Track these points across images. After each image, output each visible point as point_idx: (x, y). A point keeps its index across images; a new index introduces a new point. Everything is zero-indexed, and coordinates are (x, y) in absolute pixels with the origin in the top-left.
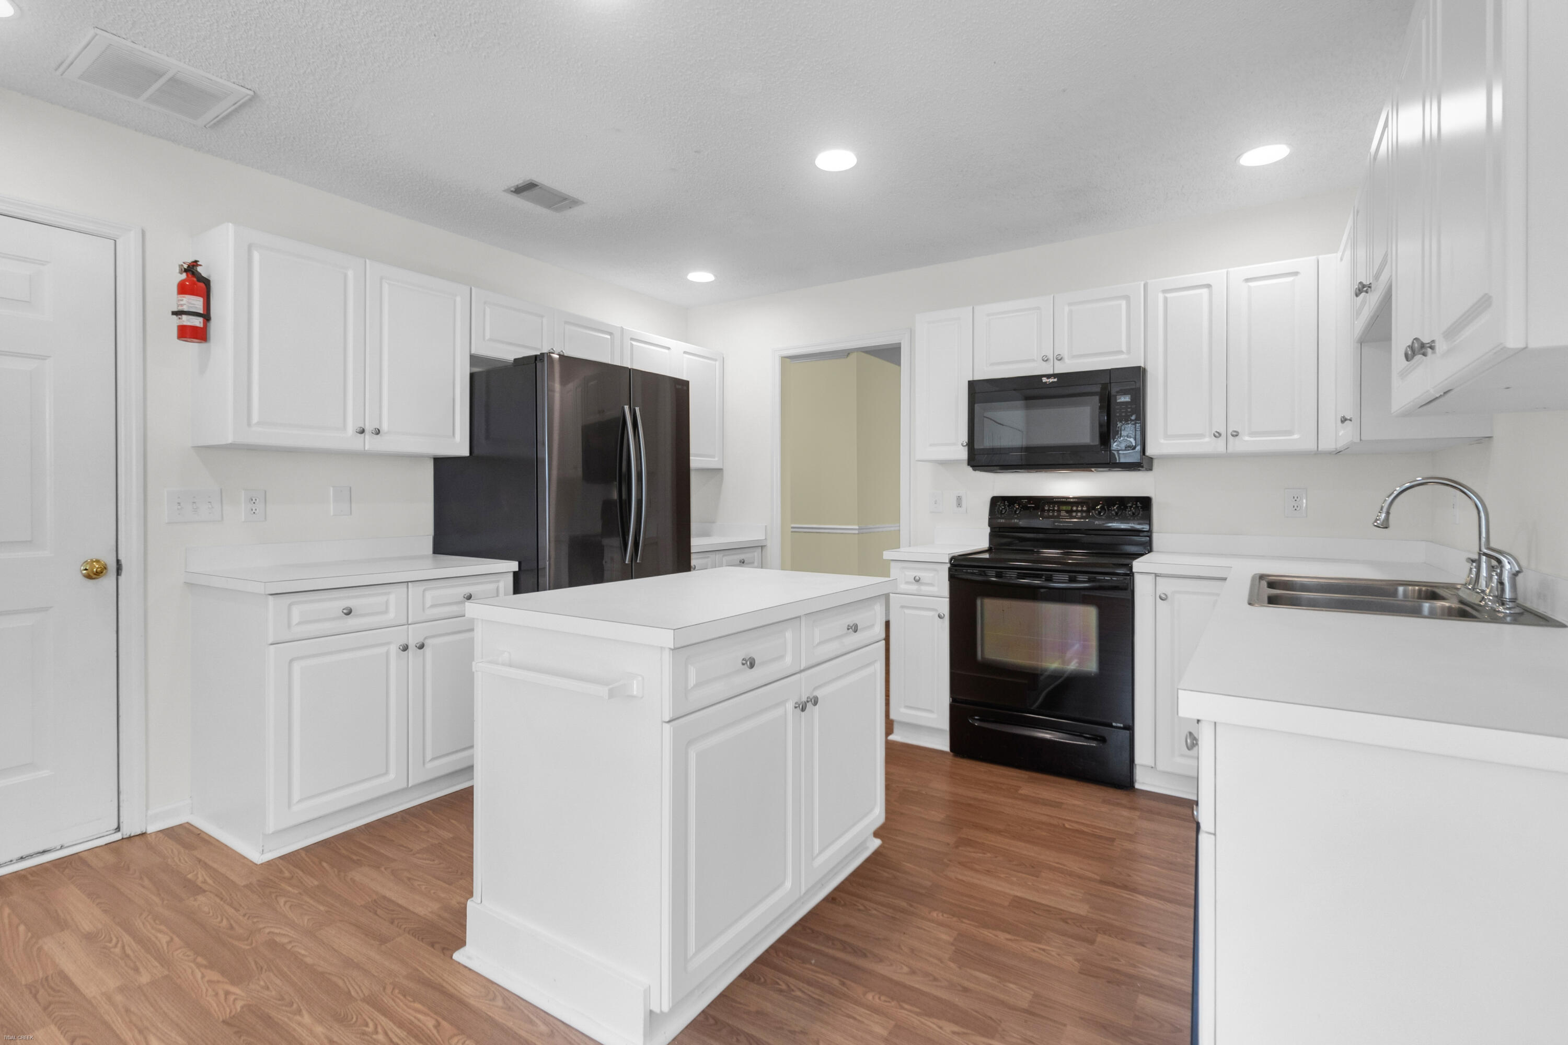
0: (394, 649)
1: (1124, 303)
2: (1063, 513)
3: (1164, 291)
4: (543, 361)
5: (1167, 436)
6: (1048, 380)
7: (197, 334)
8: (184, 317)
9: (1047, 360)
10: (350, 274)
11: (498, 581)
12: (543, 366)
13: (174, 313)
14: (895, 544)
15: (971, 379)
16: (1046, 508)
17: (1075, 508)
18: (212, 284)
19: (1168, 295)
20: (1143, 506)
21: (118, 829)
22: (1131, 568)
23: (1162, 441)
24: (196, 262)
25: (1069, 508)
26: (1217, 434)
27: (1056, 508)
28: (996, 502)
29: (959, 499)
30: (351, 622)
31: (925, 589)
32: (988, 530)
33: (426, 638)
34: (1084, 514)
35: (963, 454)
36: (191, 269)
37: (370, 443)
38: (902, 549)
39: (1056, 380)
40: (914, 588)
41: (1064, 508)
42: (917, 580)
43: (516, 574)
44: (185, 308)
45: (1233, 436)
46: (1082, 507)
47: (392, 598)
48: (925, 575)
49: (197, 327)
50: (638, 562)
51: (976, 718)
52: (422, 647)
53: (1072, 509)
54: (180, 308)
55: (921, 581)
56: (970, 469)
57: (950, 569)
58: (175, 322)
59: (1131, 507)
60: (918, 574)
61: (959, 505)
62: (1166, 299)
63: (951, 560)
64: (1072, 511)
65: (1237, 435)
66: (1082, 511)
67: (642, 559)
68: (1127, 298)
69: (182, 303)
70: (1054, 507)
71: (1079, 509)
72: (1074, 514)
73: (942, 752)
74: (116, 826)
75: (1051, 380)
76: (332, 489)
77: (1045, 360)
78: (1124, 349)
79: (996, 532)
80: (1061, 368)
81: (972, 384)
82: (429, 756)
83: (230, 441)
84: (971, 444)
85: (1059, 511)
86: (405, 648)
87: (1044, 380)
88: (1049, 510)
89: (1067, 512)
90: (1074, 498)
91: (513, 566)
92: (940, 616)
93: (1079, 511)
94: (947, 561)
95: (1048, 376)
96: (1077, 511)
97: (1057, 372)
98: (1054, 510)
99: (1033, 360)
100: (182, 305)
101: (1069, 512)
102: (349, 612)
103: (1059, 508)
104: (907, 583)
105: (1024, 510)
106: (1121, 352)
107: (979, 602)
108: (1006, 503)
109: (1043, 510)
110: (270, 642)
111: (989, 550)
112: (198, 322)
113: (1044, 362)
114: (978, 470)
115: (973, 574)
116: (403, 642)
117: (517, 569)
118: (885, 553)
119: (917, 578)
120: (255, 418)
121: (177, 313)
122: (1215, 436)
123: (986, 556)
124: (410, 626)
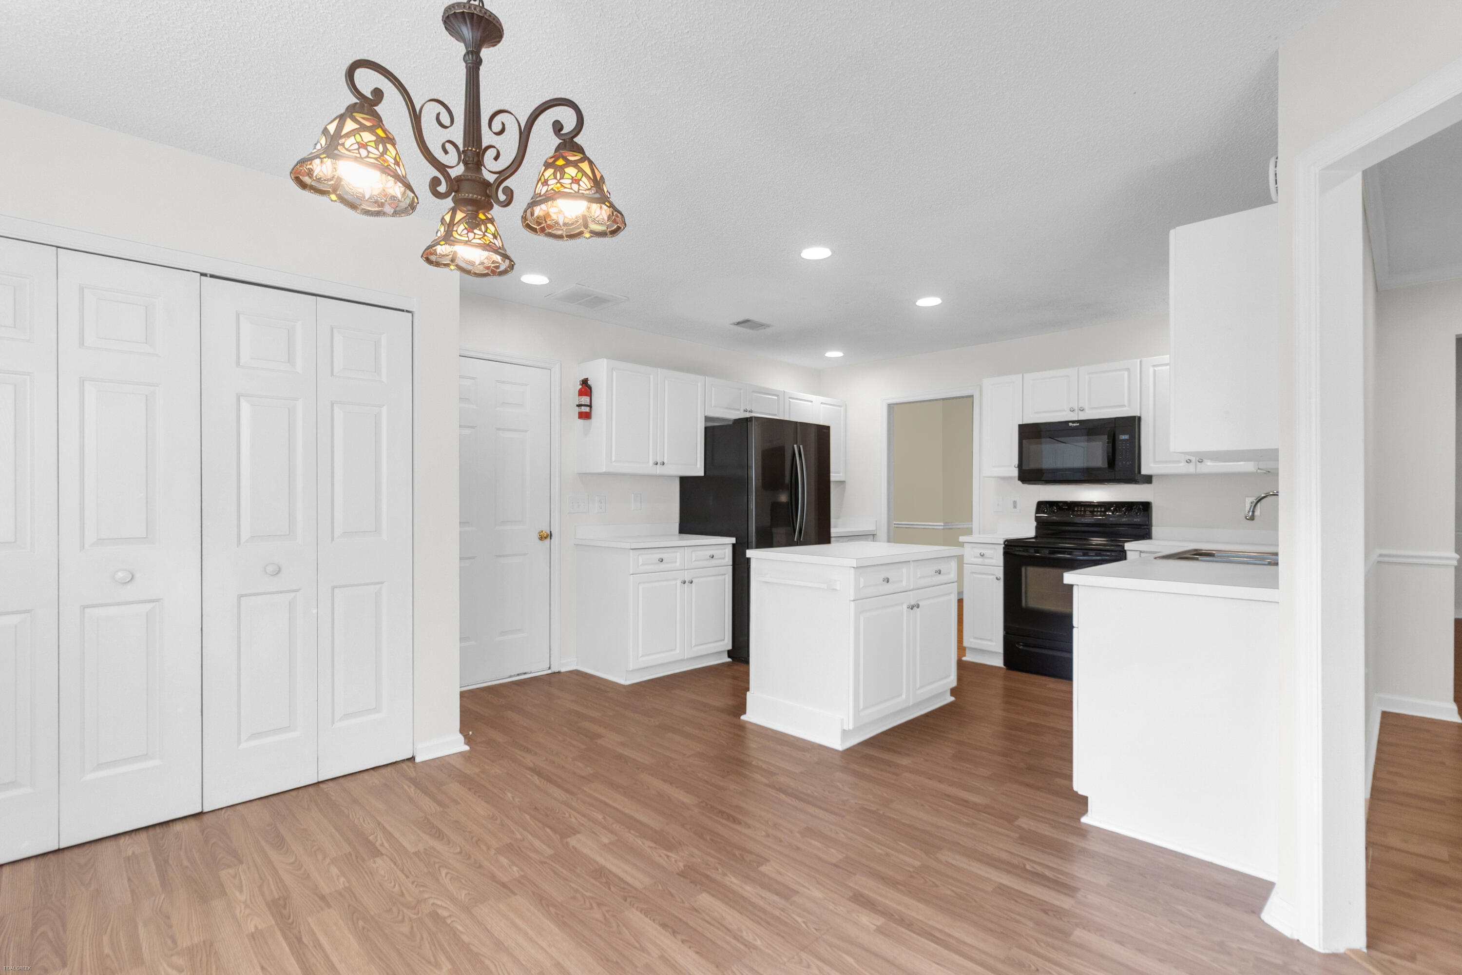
0: (679, 582)
1: (1126, 373)
2: (1088, 513)
3: (1154, 366)
4: (752, 421)
5: (1155, 462)
6: (1073, 425)
7: (585, 416)
8: (583, 407)
9: (1073, 410)
10: (651, 377)
11: (725, 549)
12: (752, 424)
13: (578, 406)
14: (969, 532)
15: (1021, 423)
16: (1076, 509)
17: (1096, 509)
18: (592, 389)
19: (1156, 368)
20: (1146, 507)
21: (550, 668)
22: (1124, 547)
23: (1152, 465)
24: (587, 379)
25: (1092, 509)
26: (1189, 461)
27: (1083, 509)
28: (1042, 506)
29: (1015, 503)
30: (663, 566)
31: (987, 561)
32: (1035, 524)
33: (693, 578)
34: (1102, 514)
35: (1015, 473)
36: (585, 382)
37: (659, 470)
38: (974, 535)
39: (1078, 424)
40: (980, 560)
41: (1089, 509)
42: (982, 555)
43: (734, 545)
44: (583, 403)
45: (1199, 462)
46: (1101, 508)
47: (678, 555)
48: (987, 552)
49: (587, 412)
50: (801, 540)
51: (1021, 644)
52: (692, 582)
53: (1094, 509)
54: (581, 403)
55: (985, 556)
56: (1020, 483)
57: (1004, 548)
58: (577, 410)
59: (1135, 508)
60: (983, 551)
61: (1015, 507)
62: (1155, 371)
63: (1005, 542)
64: (1094, 511)
65: (1201, 462)
66: (1101, 511)
67: (803, 539)
68: (1128, 370)
69: (581, 400)
70: (1081, 508)
71: (1099, 510)
72: (1095, 513)
73: (999, 668)
74: (548, 666)
75: (1075, 425)
76: (633, 495)
77: (1072, 410)
78: (1126, 403)
79: (1041, 524)
80: (1083, 416)
81: (1021, 427)
82: (693, 644)
83: (604, 471)
84: (1020, 466)
85: (1085, 511)
86: (684, 583)
87: (1071, 424)
88: (1077, 511)
89: (1091, 512)
90: (1097, 502)
91: (733, 540)
92: (997, 579)
93: (1099, 511)
94: (1002, 543)
95: (1073, 422)
96: (1097, 511)
97: (1080, 418)
98: (1081, 511)
99: (1065, 411)
100: (581, 401)
101: (1092, 512)
102: (662, 560)
103: (1085, 509)
104: (975, 557)
105: (1060, 510)
106: (1124, 406)
107: (1023, 569)
108: (1048, 506)
109: (1074, 511)
110: (631, 573)
111: (1036, 537)
112: (587, 409)
113: (1072, 412)
114: (1026, 483)
115: (1020, 551)
116: (683, 579)
117: (735, 542)
118: (960, 537)
119: (982, 554)
120: (613, 459)
121: (579, 406)
122: (1187, 462)
123: (1033, 540)
124: (686, 571)
